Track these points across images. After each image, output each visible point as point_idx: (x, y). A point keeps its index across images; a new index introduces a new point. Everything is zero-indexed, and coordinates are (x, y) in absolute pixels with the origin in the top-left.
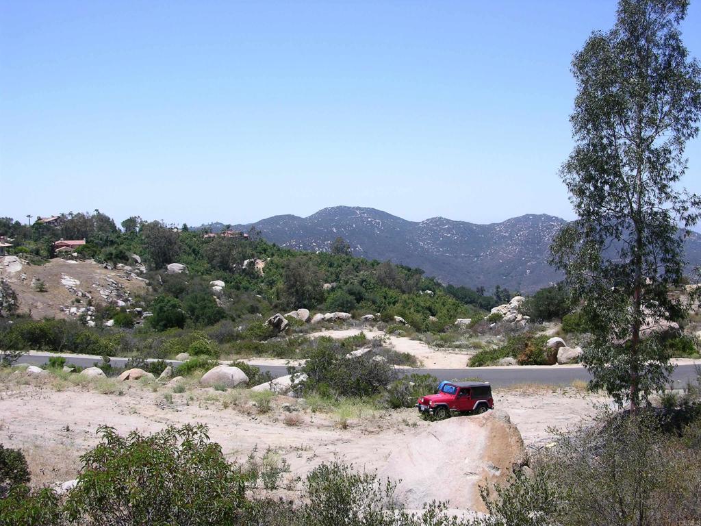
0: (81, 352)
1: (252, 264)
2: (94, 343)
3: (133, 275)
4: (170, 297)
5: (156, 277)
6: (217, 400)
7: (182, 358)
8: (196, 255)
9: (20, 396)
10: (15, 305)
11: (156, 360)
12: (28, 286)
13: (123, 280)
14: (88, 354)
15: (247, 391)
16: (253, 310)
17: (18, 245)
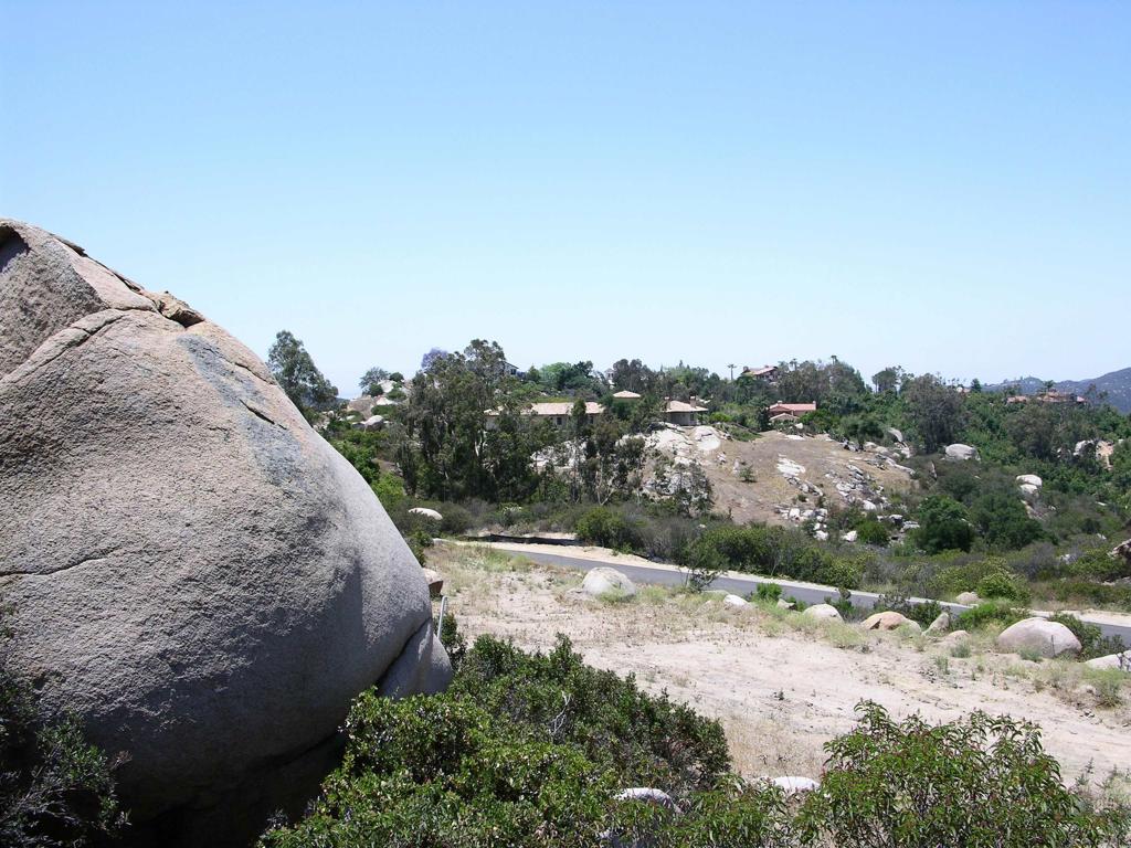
0: (805, 579)
1: (1090, 449)
2: (825, 566)
3: (889, 461)
4: (948, 499)
5: (927, 465)
6: (1024, 676)
7: (967, 601)
8: (993, 431)
9: (713, 638)
10: (708, 500)
11: (923, 601)
12: (728, 473)
13: (871, 468)
14: (815, 582)
15: (1076, 666)
16: (1091, 527)
17: (715, 409)
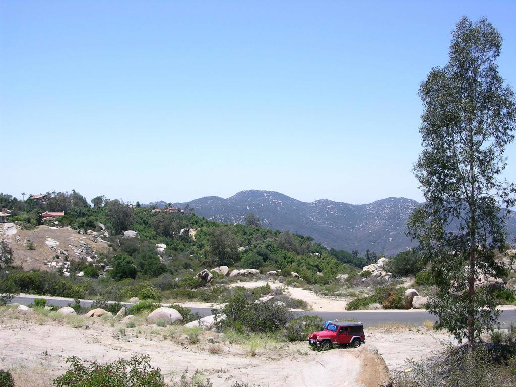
0: (59, 295)
1: (187, 232)
2: (68, 289)
3: (99, 238)
4: (126, 255)
5: (116, 240)
6: (159, 334)
7: (134, 301)
8: (146, 225)
9: (12, 328)
10: (10, 259)
11: (113, 303)
12: (21, 246)
13: (90, 242)
14: (64, 297)
15: (181, 327)
16: (187, 266)
17: (15, 215)
